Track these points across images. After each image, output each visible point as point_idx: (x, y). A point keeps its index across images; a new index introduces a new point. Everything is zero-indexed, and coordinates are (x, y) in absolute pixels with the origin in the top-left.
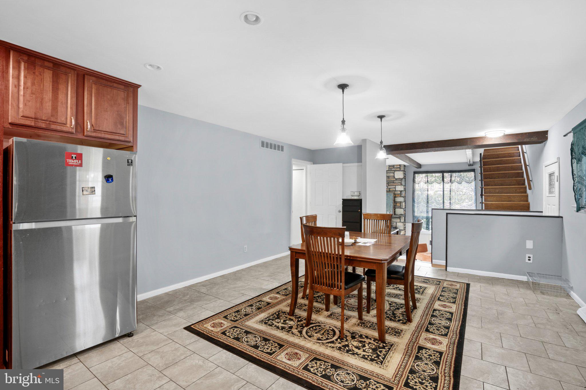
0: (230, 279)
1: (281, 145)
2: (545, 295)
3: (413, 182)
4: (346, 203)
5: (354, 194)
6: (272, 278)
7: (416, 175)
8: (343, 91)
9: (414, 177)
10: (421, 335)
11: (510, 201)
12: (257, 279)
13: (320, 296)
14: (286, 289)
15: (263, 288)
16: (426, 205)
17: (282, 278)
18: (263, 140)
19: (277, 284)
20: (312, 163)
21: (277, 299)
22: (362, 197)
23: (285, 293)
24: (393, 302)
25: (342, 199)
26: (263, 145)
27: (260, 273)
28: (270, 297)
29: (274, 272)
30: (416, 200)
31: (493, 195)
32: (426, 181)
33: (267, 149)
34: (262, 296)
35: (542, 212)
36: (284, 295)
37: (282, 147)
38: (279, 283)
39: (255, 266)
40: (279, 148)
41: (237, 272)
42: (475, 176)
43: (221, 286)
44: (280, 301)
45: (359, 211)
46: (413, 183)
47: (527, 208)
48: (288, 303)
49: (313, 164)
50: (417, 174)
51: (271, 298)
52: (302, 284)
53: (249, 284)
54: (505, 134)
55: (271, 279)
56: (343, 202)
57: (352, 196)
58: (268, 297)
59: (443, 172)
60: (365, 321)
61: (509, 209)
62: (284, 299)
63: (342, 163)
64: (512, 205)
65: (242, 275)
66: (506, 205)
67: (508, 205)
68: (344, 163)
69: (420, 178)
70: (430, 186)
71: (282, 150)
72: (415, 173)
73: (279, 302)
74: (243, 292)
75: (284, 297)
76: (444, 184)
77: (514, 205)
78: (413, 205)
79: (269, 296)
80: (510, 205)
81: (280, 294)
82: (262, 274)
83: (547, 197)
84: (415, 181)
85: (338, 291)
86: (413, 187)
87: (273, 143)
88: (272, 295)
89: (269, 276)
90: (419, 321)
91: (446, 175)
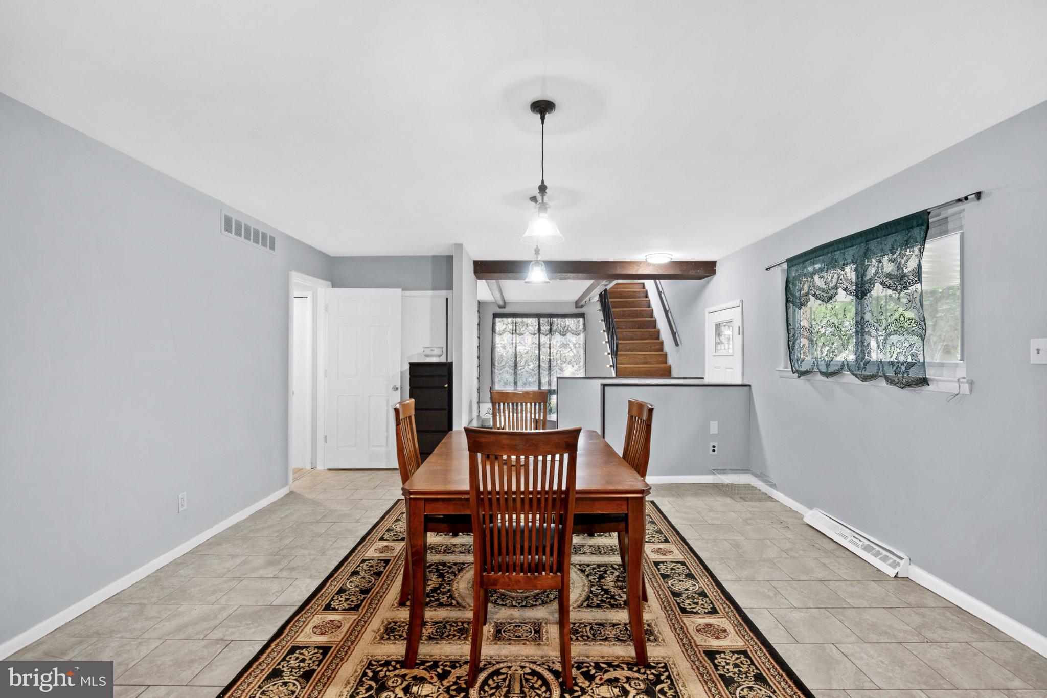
0: (146, 601)
1: (269, 234)
2: (747, 501)
3: (493, 331)
4: (416, 369)
5: (433, 352)
6: (281, 567)
7: (497, 320)
8: (543, 119)
9: (494, 324)
10: (684, 624)
11: (646, 363)
12: (240, 579)
13: (439, 588)
14: (341, 591)
15: (274, 604)
16: (513, 372)
17: (308, 560)
18: (229, 214)
19: (308, 581)
20: (330, 283)
21: (339, 627)
22: (454, 359)
23: (348, 602)
24: (584, 564)
25: (410, 363)
26: (228, 228)
27: (238, 561)
28: (315, 627)
29: (277, 550)
30: (496, 364)
31: (624, 355)
32: (513, 330)
33: (237, 237)
34: (290, 630)
35: (703, 378)
36: (349, 609)
37: (273, 240)
38: (312, 577)
39: (210, 544)
40: (265, 239)
41: (162, 575)
42: (584, 325)
43: (127, 635)
44: (351, 631)
45: (446, 385)
46: (492, 334)
47: (666, 372)
48: (375, 628)
49: (332, 287)
50: (499, 317)
51: (321, 630)
52: (372, 566)
53: (223, 601)
54: (672, 259)
55: (281, 570)
56: (410, 368)
57: (427, 356)
58: (309, 629)
59: (539, 316)
60: (574, 624)
61: (646, 375)
62: (357, 623)
63: (400, 289)
64: (650, 369)
65: (183, 579)
66: (642, 369)
67: (646, 369)
68: (403, 290)
69: (501, 324)
70: (519, 338)
71: (272, 247)
72: (496, 316)
73: (351, 634)
74: (218, 634)
75: (353, 617)
76: (541, 335)
77: (652, 368)
78: (492, 371)
79: (311, 625)
80: (648, 369)
81: (334, 609)
82: (245, 562)
83: (714, 356)
84: (495, 329)
85: (552, 577)
86: (492, 341)
87: (253, 226)
88: (317, 620)
89: (269, 564)
90: (655, 593)
91: (543, 320)
